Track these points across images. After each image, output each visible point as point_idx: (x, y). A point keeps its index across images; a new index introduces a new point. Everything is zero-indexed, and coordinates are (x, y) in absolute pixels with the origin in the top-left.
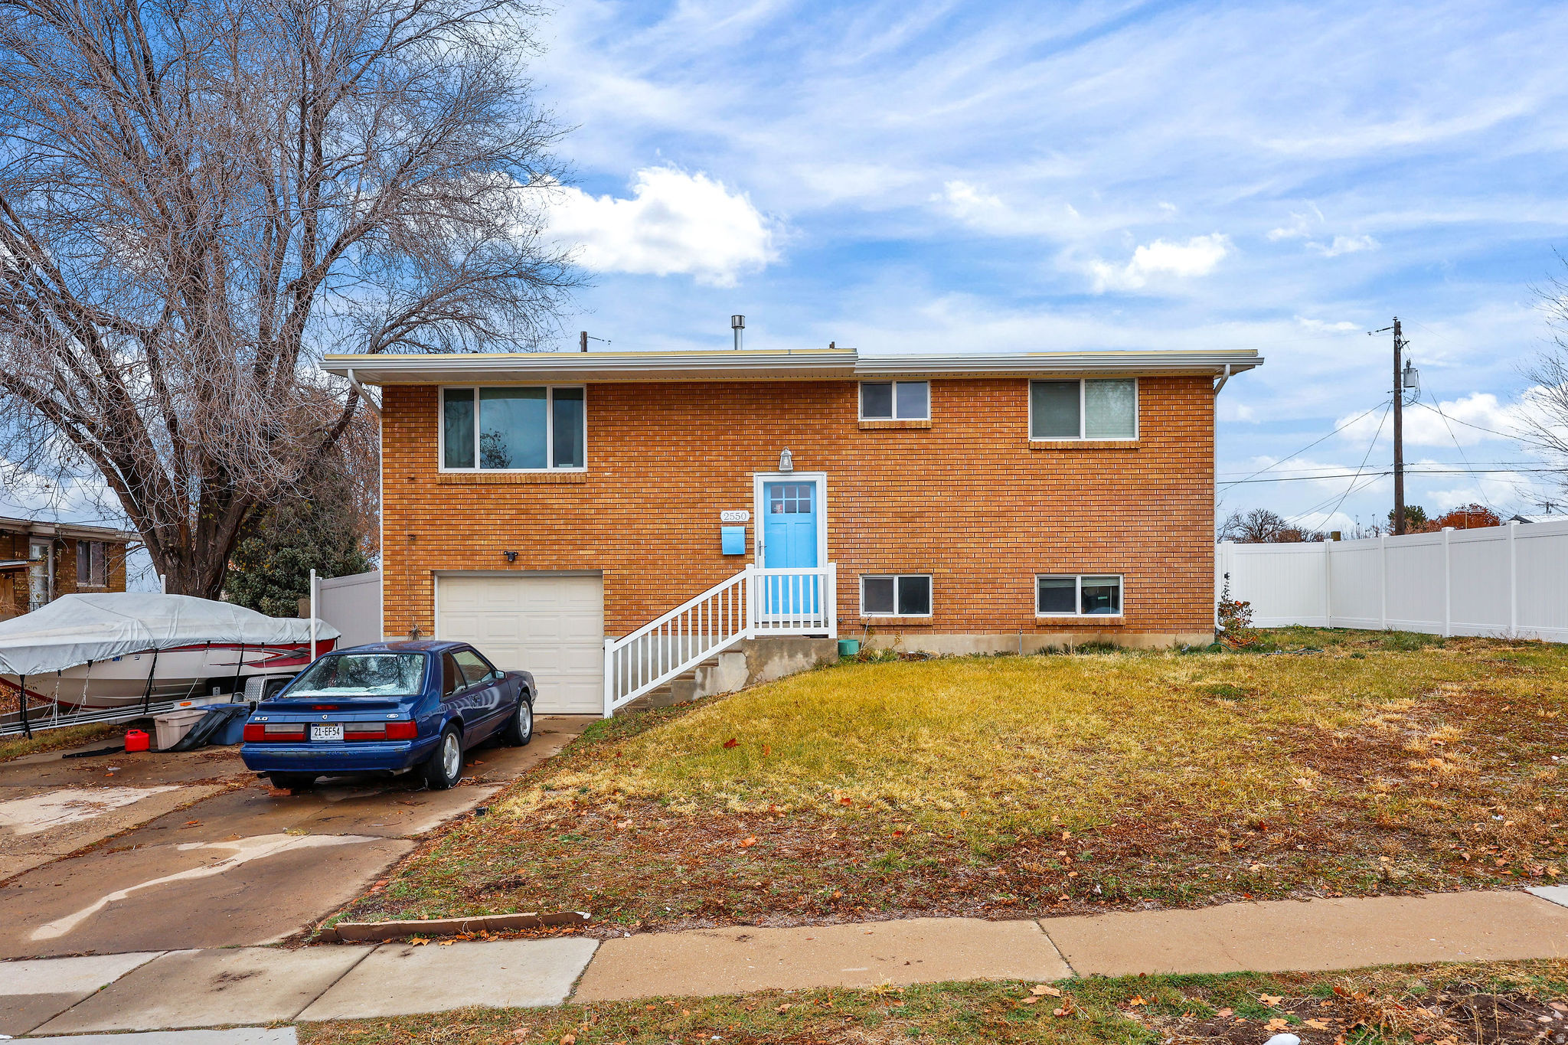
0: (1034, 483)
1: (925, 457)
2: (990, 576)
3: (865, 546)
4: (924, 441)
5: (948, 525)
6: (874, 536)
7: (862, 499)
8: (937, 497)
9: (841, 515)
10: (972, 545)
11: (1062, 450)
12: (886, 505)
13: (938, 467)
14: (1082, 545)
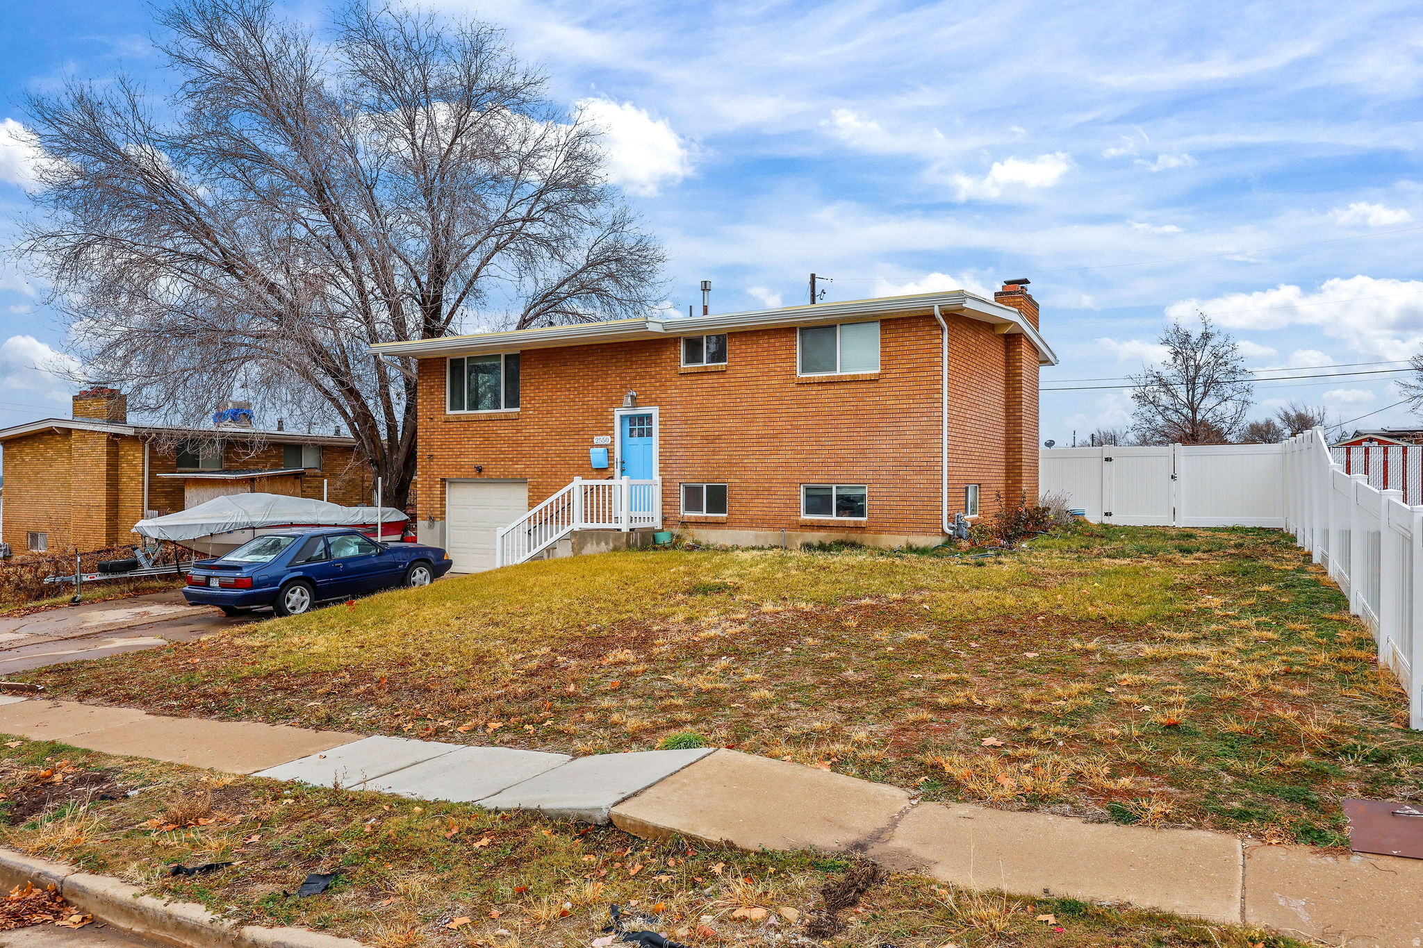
0: (798, 410)
1: (722, 393)
2: (767, 485)
3: (682, 461)
4: (722, 381)
5: (738, 445)
6: (688, 454)
7: (681, 426)
8: (730, 423)
9: (667, 438)
10: (754, 461)
11: (820, 384)
12: (696, 430)
13: (731, 401)
14: (834, 460)
